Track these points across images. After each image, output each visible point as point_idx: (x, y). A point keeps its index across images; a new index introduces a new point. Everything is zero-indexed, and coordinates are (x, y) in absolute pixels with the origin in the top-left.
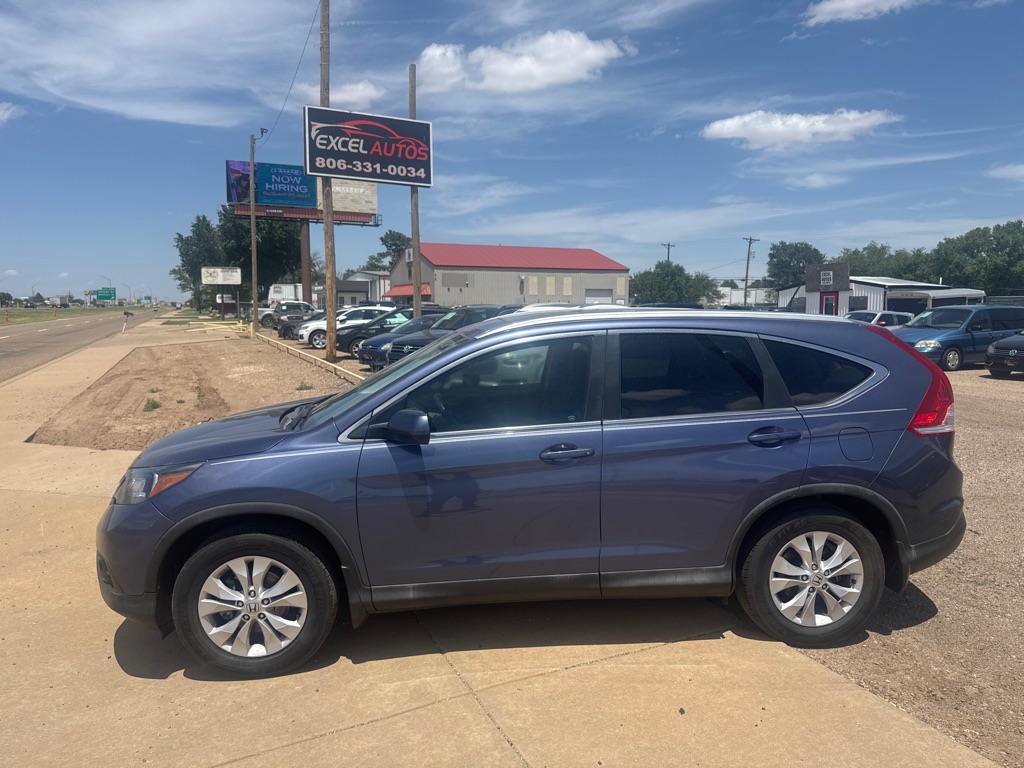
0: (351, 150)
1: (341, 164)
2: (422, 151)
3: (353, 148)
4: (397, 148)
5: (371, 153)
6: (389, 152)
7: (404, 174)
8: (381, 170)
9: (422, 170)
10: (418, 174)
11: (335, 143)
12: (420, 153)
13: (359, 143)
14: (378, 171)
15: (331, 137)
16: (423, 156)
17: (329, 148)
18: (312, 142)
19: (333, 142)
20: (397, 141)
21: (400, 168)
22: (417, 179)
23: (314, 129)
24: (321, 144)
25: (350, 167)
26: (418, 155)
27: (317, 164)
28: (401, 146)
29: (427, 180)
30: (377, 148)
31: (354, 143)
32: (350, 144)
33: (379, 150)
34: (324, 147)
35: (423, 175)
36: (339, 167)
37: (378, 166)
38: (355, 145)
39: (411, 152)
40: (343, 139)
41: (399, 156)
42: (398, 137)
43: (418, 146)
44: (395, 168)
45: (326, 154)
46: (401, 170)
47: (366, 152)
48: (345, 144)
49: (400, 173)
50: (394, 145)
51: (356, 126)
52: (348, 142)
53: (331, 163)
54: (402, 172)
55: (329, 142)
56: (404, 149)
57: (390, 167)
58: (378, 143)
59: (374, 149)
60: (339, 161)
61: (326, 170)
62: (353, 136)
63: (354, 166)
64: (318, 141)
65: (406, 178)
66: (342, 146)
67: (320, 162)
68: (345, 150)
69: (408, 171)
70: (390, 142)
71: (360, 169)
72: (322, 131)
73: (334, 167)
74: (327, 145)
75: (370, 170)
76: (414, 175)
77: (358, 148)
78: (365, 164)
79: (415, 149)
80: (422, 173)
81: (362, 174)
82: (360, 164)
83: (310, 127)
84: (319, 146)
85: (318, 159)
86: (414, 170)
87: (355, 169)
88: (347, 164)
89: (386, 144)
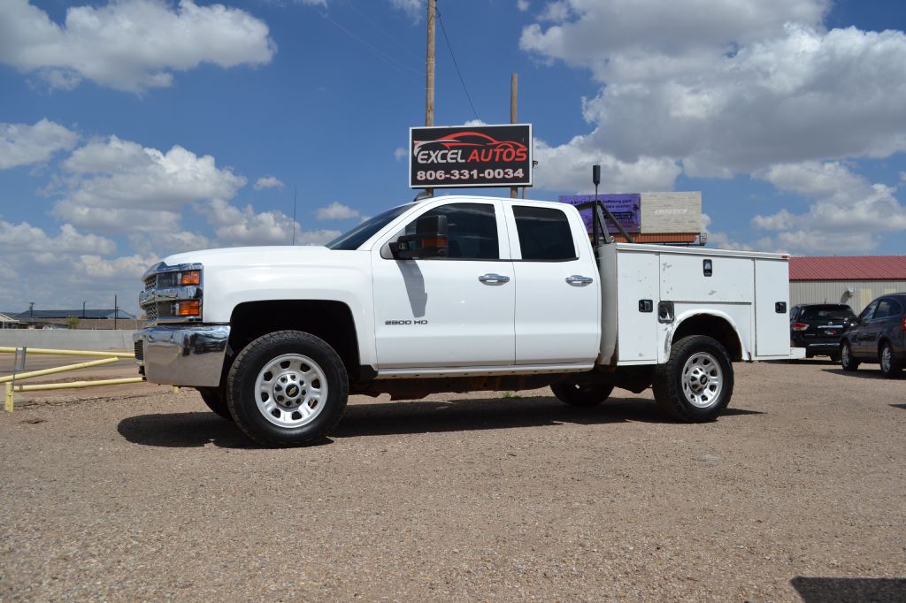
0: (450, 161)
1: (440, 175)
2: (521, 152)
3: (451, 159)
4: (494, 154)
5: (469, 161)
6: (486, 157)
7: (501, 176)
8: (478, 175)
9: (520, 170)
10: (516, 174)
11: (436, 157)
12: (518, 154)
13: (457, 154)
14: (475, 177)
15: (431, 152)
16: (522, 157)
17: (429, 162)
18: (415, 159)
19: (433, 155)
20: (495, 147)
21: (497, 171)
22: (516, 179)
23: (416, 147)
24: (422, 159)
25: (448, 176)
26: (516, 156)
27: (419, 178)
28: (498, 151)
29: (526, 179)
30: (474, 156)
31: (453, 154)
32: (449, 156)
33: (477, 158)
34: (425, 162)
35: (521, 175)
36: (438, 178)
37: (475, 172)
38: (454, 156)
39: (509, 155)
40: (442, 152)
41: (497, 159)
42: (496, 142)
43: (516, 148)
44: (491, 171)
45: (426, 168)
46: (498, 173)
47: (463, 161)
48: (444, 156)
49: (497, 176)
50: (491, 150)
51: (455, 138)
52: (447, 154)
53: (431, 175)
54: (499, 174)
55: (430, 156)
56: (501, 153)
57: (487, 172)
58: (475, 151)
59: (471, 157)
60: (438, 172)
61: (426, 182)
62: (452, 148)
63: (452, 175)
64: (420, 157)
65: (504, 180)
66: (442, 159)
67: (421, 175)
68: (445, 161)
69: (505, 173)
70: (488, 149)
71: (458, 177)
72: (423, 148)
73: (433, 178)
74: (427, 160)
75: (467, 176)
76: (511, 176)
77: (456, 159)
78: (462, 172)
79: (513, 151)
80: (520, 173)
81: (460, 181)
82: (457, 172)
83: (413, 145)
84: (420, 161)
85: (419, 173)
86: (511, 171)
87: (453, 177)
88: (445, 174)
89: (484, 151)
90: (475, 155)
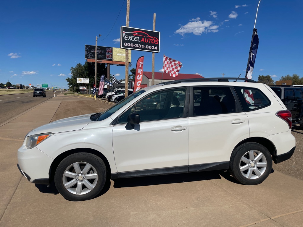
2: (157, 41)
3: (136, 40)
4: (149, 40)
5: (141, 41)
6: (146, 41)
8: (144, 47)
9: (156, 47)
11: (130, 38)
12: (156, 42)
13: (137, 38)
15: (129, 36)
16: (157, 43)
17: (128, 40)
18: (123, 38)
23: (124, 33)
24: (126, 38)
26: (155, 42)
28: (150, 39)
29: (158, 50)
31: (136, 38)
33: (144, 41)
34: (127, 39)
38: (136, 39)
39: (153, 41)
41: (150, 42)
42: (149, 36)
43: (155, 39)
45: (127, 42)
46: (150, 47)
47: (139, 41)
48: (133, 39)
51: (137, 33)
52: (134, 38)
53: (129, 45)
55: (128, 38)
56: (151, 40)
57: (147, 46)
58: (143, 38)
61: (127, 47)
62: (136, 36)
64: (125, 37)
65: (151, 50)
66: (132, 39)
67: (125, 44)
68: (133, 40)
72: (126, 34)
74: (128, 39)
75: (141, 47)
76: (154, 49)
78: (139, 45)
81: (138, 48)
83: (123, 33)
84: (125, 39)
87: (136, 46)
88: (133, 45)
89: (146, 39)
90: (143, 40)
